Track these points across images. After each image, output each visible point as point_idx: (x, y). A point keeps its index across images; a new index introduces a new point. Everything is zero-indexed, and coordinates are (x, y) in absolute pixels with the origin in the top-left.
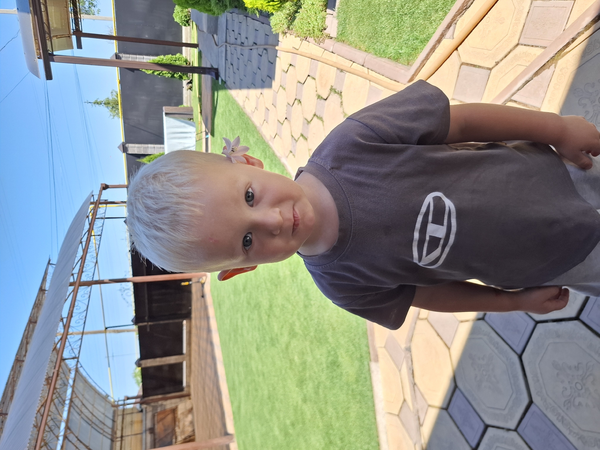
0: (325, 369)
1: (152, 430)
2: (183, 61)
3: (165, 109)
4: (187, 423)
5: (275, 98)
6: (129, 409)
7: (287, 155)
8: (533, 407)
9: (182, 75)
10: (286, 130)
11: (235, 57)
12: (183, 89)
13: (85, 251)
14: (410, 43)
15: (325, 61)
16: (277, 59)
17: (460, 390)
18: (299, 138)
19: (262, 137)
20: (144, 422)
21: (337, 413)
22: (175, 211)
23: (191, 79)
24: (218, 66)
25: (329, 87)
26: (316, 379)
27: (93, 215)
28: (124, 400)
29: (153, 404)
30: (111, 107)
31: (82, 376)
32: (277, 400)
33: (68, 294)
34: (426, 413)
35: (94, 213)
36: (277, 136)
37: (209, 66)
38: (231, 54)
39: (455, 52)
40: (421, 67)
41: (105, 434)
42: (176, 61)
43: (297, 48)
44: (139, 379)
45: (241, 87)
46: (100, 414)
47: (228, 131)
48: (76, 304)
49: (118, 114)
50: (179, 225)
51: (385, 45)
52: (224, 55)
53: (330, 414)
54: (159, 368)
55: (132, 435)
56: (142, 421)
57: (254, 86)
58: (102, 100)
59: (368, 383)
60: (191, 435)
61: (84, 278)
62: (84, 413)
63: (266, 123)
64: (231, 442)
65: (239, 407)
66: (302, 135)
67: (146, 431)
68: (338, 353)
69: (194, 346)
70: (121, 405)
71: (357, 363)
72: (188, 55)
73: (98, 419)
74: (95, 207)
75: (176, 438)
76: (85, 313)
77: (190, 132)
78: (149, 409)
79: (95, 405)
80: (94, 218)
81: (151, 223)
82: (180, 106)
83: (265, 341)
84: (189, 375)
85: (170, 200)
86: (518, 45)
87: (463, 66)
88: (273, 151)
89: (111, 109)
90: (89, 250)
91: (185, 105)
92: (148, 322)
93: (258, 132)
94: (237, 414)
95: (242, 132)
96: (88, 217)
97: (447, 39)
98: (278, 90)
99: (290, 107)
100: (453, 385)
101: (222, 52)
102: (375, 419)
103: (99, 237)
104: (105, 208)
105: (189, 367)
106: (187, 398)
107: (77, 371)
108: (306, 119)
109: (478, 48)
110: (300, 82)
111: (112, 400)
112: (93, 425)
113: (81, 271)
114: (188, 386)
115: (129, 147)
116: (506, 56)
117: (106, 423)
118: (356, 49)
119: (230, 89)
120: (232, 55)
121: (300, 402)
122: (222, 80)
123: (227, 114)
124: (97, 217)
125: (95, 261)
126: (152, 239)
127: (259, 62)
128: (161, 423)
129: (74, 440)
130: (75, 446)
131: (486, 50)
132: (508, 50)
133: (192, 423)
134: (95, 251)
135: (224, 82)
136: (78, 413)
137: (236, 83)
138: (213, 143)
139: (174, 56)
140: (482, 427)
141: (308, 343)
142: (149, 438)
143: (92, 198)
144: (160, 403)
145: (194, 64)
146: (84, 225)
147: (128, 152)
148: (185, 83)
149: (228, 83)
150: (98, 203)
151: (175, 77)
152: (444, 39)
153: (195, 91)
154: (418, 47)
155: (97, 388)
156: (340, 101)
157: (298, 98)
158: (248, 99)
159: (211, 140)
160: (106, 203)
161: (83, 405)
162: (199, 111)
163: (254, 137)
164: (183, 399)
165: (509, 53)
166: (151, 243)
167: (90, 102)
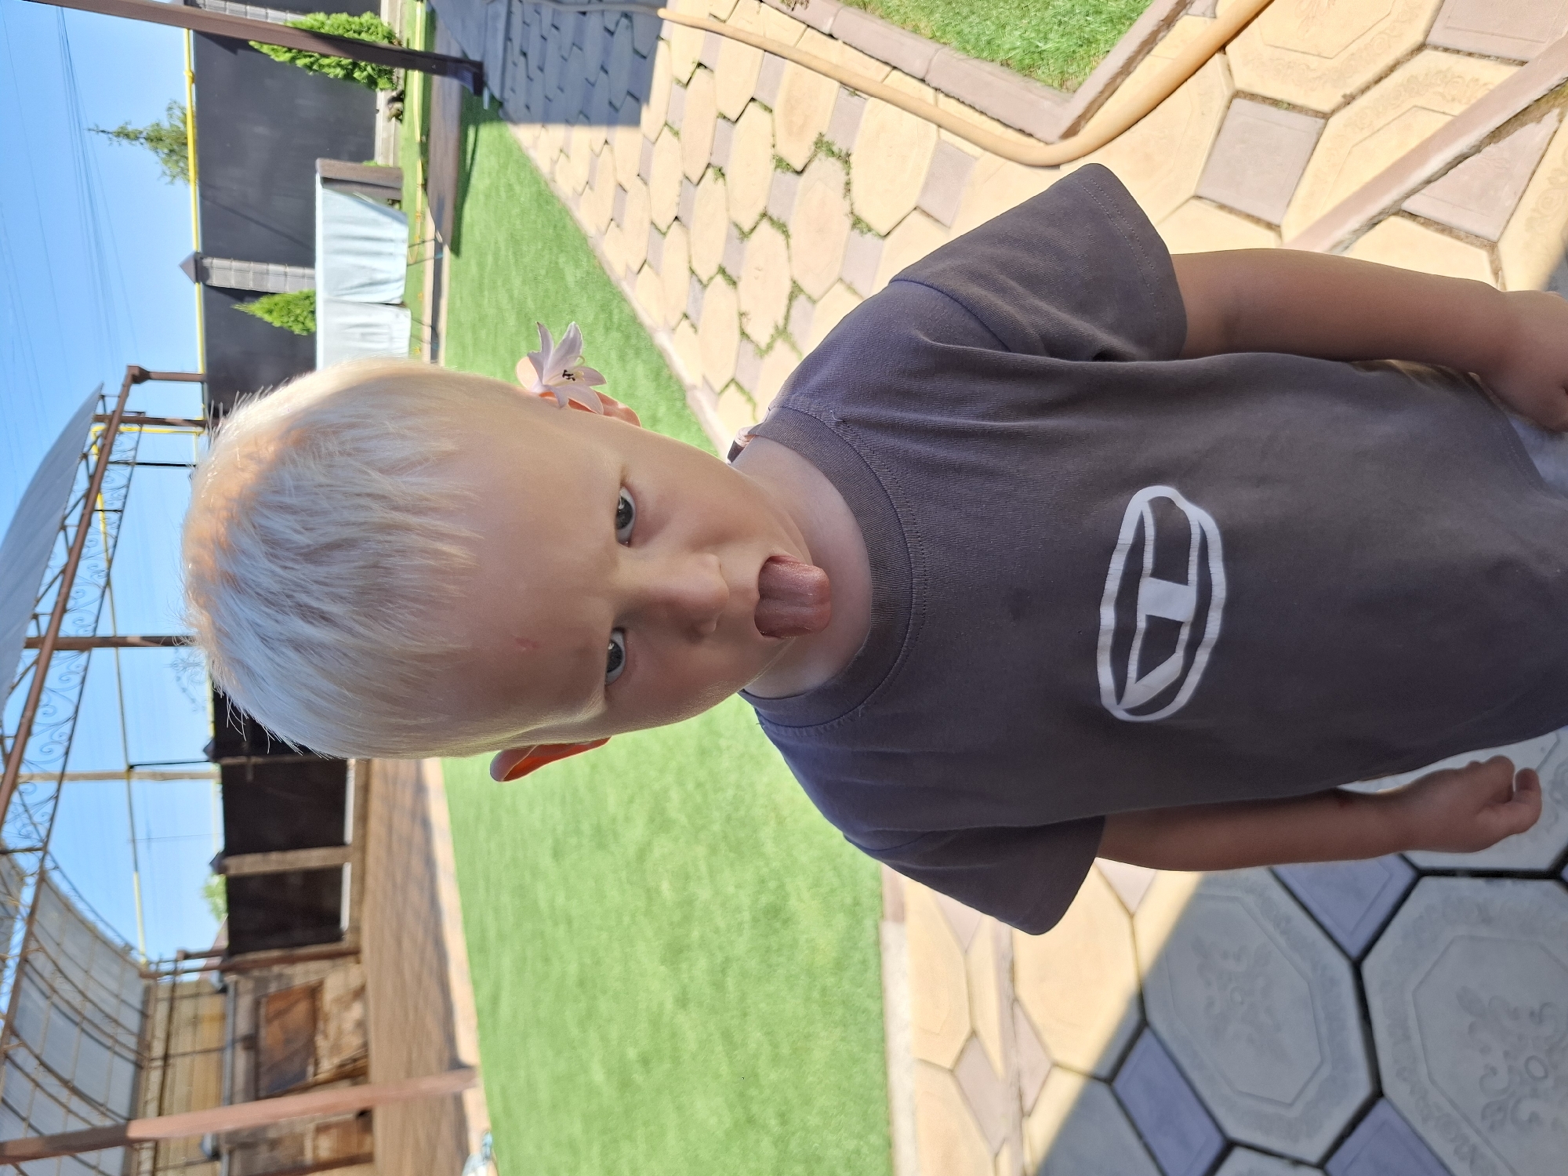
0: (746, 926)
1: (251, 1042)
2: (380, 35)
3: (323, 167)
4: (348, 1025)
5: (646, 159)
6: (189, 984)
7: (673, 323)
8: (1380, 1111)
9: (376, 77)
10: (673, 253)
11: (534, 32)
12: (378, 115)
13: (75, 552)
14: (1073, 22)
15: (805, 59)
16: (661, 45)
17: (1155, 1034)
18: (711, 279)
19: (602, 268)
20: (230, 1020)
21: (775, 1046)
22: (379, 555)
23: (400, 88)
24: (483, 55)
25: (814, 137)
26: (721, 948)
27: (101, 451)
28: (176, 961)
29: (256, 973)
30: (166, 151)
31: (55, 892)
32: (604, 992)
33: (21, 669)
34: (1044, 1083)
35: (103, 446)
36: (646, 266)
37: (455, 53)
38: (524, 22)
39: (1217, 56)
40: (1106, 94)
41: (117, 1048)
42: (360, 33)
43: (723, 16)
44: (221, 902)
45: (546, 118)
46: (104, 995)
47: (502, 245)
48: (44, 698)
49: (184, 172)
50: (390, 602)
51: (997, 22)
52: (501, 25)
53: (752, 1046)
54: (277, 879)
55: (194, 1053)
56: (223, 1017)
57: (584, 119)
58: (141, 129)
59: (870, 975)
60: (358, 1057)
61: (70, 628)
62: (61, 992)
63: (616, 229)
64: (468, 1087)
65: (495, 1000)
66: (722, 271)
67: (234, 1042)
68: (789, 888)
69: (375, 825)
70: (168, 974)
71: (841, 921)
72: (395, 21)
73: (101, 1010)
74: (108, 430)
75: (317, 1064)
76: (67, 728)
77: (391, 240)
78: (246, 985)
79: (93, 973)
80: (104, 462)
81: (288, 596)
82: (366, 164)
83: (578, 832)
84: (358, 901)
85: (361, 516)
86: (1421, 47)
87: (1237, 102)
88: (633, 310)
89: (164, 156)
90: (85, 550)
91: (379, 160)
92: (248, 755)
93: (591, 254)
94: (488, 1014)
95: (543, 249)
96: (85, 456)
97: (1194, 15)
98: (657, 135)
99: (692, 188)
100: (1135, 1018)
101: (496, 17)
102: (885, 1074)
103: (115, 517)
104: (136, 436)
105: (361, 878)
106: (351, 959)
107: (43, 878)
108: (736, 225)
109: (1289, 50)
110: (725, 117)
111: (142, 960)
112: (86, 1026)
113: (61, 609)
114: (356, 928)
115: (212, 267)
116: (1378, 80)
117: (121, 1020)
118: (903, 31)
119: (515, 122)
120: (525, 26)
121: (669, 1005)
122: (492, 98)
123: (503, 194)
124: (113, 458)
125: (102, 582)
126: (284, 650)
127: (607, 51)
128: (276, 1023)
129: (31, 1065)
130: (33, 1081)
131: (1315, 58)
132: (1388, 60)
133: (361, 1025)
134: (104, 556)
135: (498, 104)
136: (43, 993)
137: (532, 108)
138: (455, 276)
139: (356, 19)
140: (1215, 1145)
141: (701, 851)
142: (241, 1061)
143: (100, 403)
144: (276, 969)
145: (414, 43)
146: (74, 479)
147: (209, 282)
148: (382, 97)
149: (510, 107)
150: (115, 421)
151: (355, 78)
152: (1186, 18)
153: (411, 123)
154: (1099, 37)
155: (101, 926)
156: (843, 178)
157: (715, 161)
158: (568, 156)
159: (450, 267)
160: (141, 420)
161: (60, 971)
162: (420, 180)
163: (577, 264)
164: (340, 961)
165: (1392, 69)
166: (279, 665)
167: (103, 131)
